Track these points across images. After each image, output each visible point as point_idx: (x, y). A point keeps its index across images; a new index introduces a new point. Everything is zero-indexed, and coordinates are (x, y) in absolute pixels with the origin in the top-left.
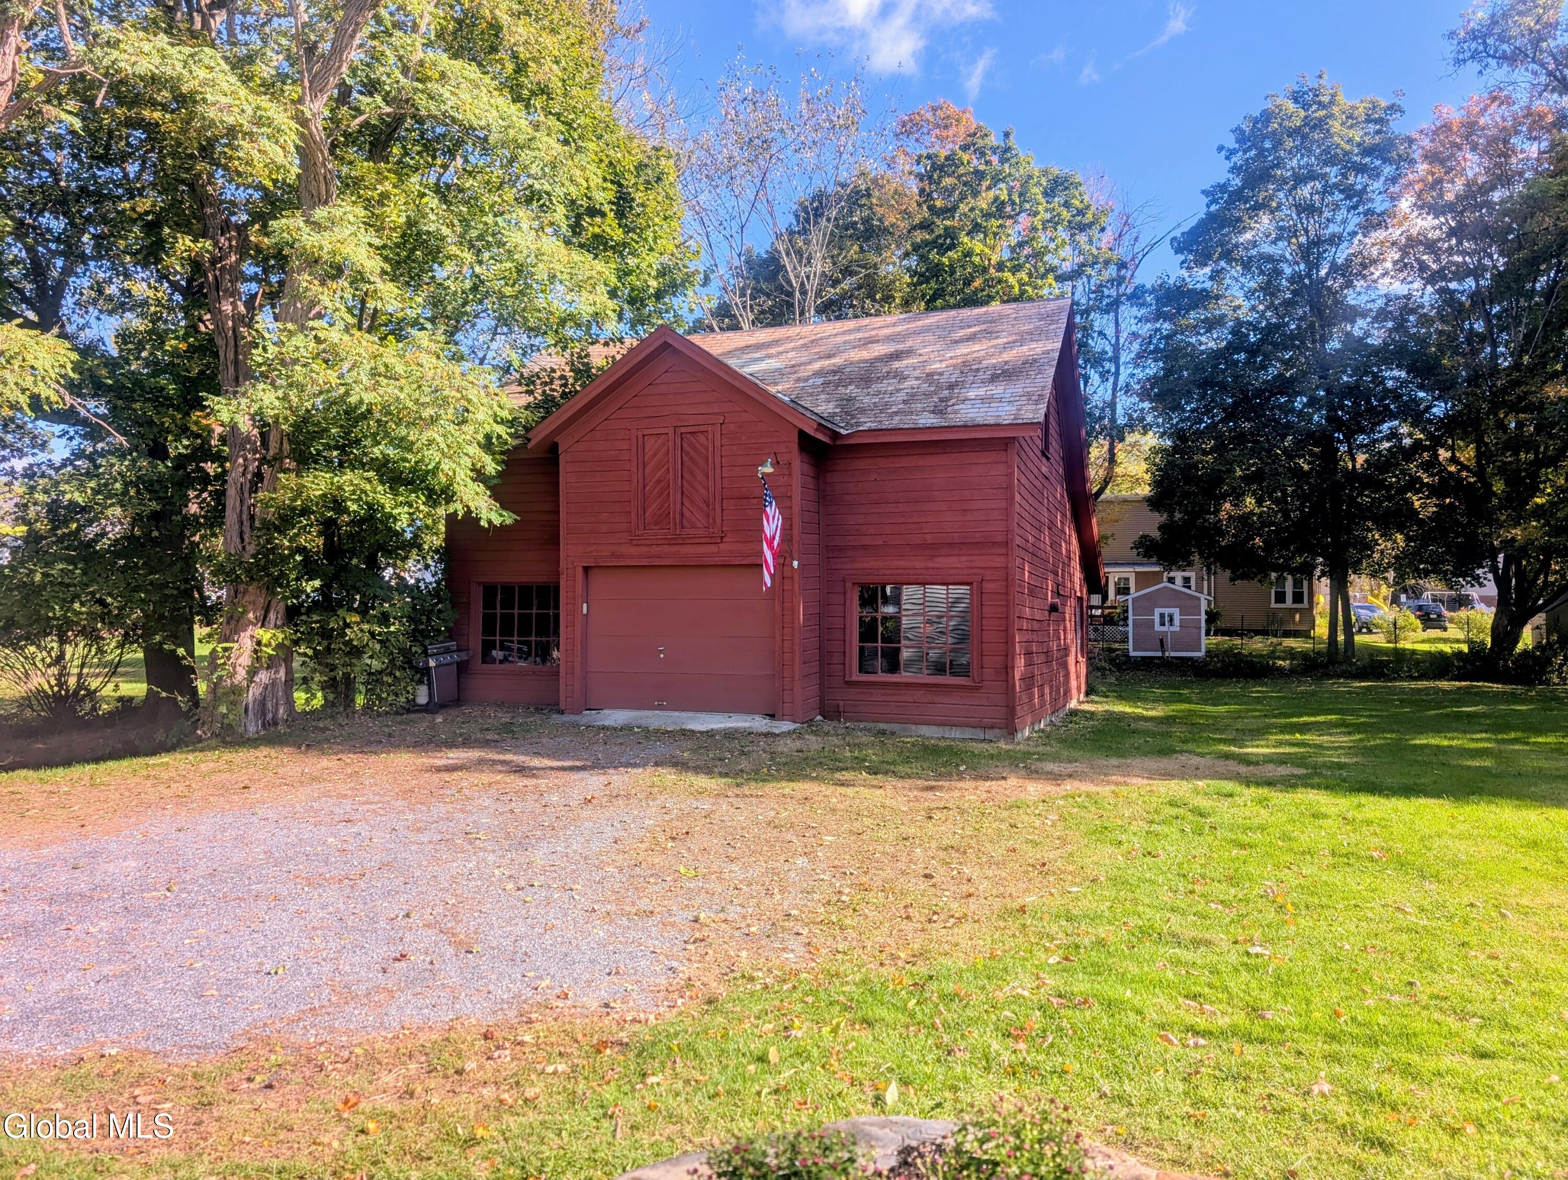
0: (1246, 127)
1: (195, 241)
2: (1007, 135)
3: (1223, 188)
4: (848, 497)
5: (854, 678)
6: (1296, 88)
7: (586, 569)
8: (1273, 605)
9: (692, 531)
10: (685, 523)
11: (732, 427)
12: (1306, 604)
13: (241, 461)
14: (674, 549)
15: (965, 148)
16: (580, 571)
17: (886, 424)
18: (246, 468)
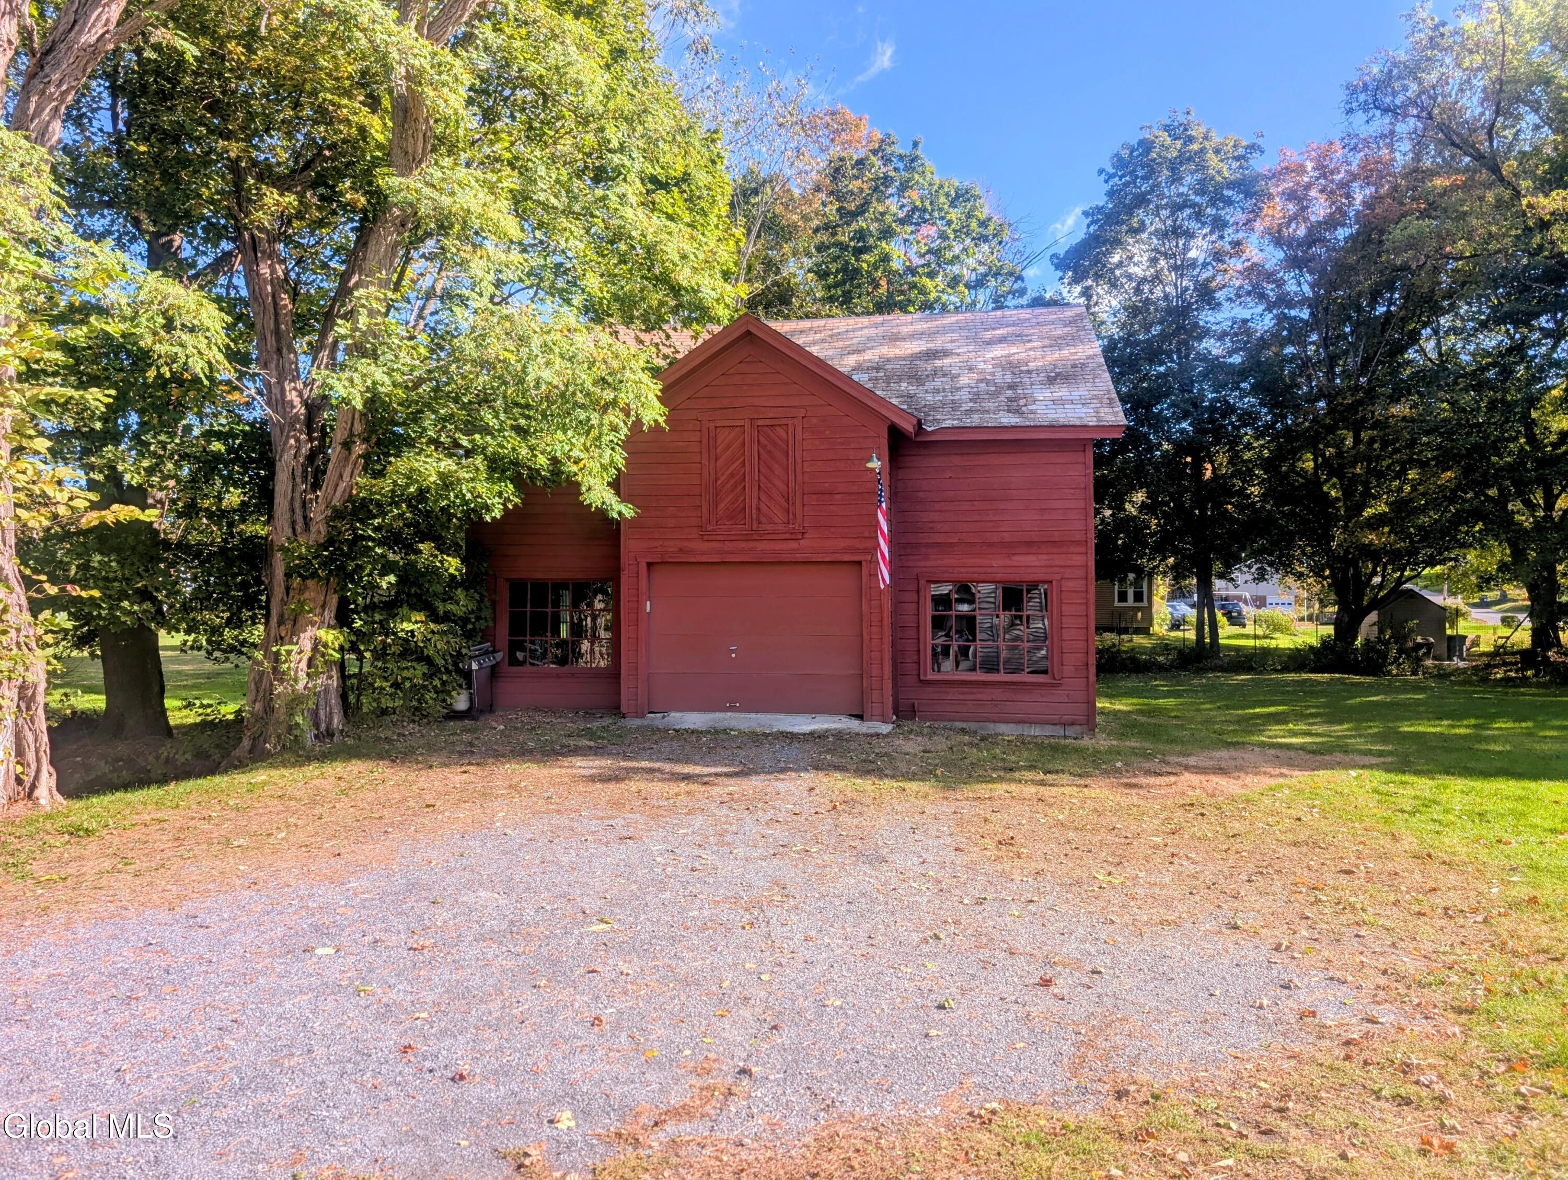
0: (1125, 153)
1: (281, 195)
2: (915, 145)
3: (1099, 209)
4: (921, 494)
5: (929, 677)
6: (1168, 122)
7: (649, 565)
8: (1117, 604)
9: (770, 527)
10: (763, 519)
11: (815, 421)
12: (1145, 603)
13: (292, 441)
14: (751, 545)
15: (875, 152)
16: (643, 568)
17: (967, 422)
18: (298, 449)
